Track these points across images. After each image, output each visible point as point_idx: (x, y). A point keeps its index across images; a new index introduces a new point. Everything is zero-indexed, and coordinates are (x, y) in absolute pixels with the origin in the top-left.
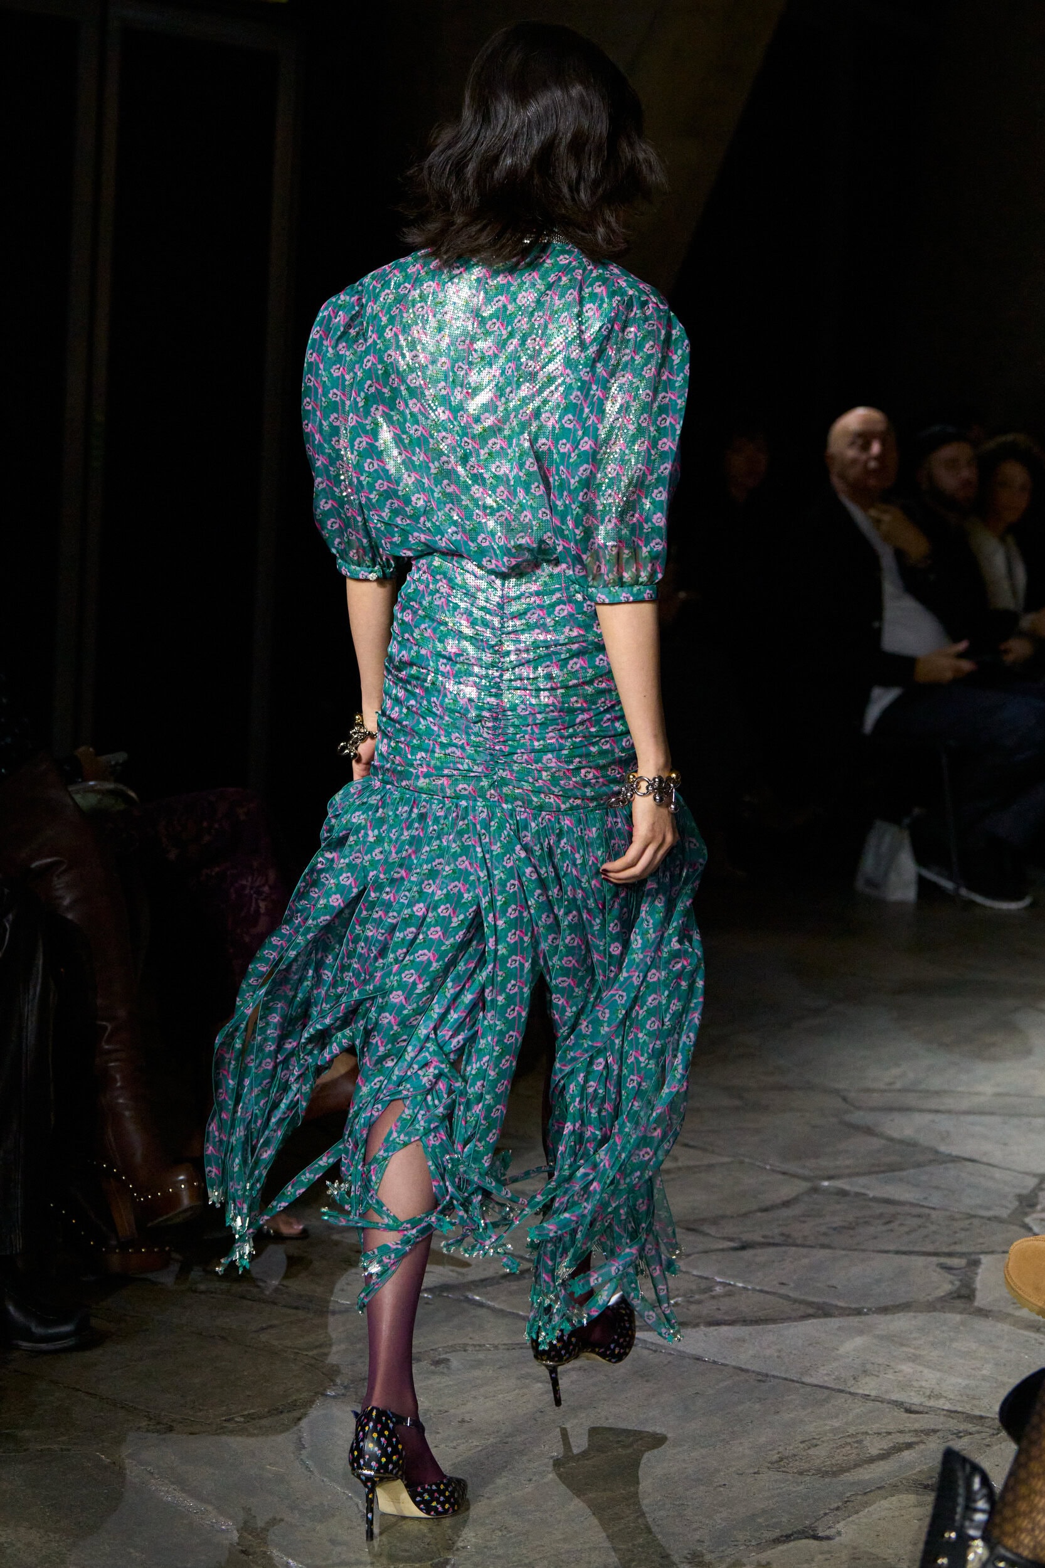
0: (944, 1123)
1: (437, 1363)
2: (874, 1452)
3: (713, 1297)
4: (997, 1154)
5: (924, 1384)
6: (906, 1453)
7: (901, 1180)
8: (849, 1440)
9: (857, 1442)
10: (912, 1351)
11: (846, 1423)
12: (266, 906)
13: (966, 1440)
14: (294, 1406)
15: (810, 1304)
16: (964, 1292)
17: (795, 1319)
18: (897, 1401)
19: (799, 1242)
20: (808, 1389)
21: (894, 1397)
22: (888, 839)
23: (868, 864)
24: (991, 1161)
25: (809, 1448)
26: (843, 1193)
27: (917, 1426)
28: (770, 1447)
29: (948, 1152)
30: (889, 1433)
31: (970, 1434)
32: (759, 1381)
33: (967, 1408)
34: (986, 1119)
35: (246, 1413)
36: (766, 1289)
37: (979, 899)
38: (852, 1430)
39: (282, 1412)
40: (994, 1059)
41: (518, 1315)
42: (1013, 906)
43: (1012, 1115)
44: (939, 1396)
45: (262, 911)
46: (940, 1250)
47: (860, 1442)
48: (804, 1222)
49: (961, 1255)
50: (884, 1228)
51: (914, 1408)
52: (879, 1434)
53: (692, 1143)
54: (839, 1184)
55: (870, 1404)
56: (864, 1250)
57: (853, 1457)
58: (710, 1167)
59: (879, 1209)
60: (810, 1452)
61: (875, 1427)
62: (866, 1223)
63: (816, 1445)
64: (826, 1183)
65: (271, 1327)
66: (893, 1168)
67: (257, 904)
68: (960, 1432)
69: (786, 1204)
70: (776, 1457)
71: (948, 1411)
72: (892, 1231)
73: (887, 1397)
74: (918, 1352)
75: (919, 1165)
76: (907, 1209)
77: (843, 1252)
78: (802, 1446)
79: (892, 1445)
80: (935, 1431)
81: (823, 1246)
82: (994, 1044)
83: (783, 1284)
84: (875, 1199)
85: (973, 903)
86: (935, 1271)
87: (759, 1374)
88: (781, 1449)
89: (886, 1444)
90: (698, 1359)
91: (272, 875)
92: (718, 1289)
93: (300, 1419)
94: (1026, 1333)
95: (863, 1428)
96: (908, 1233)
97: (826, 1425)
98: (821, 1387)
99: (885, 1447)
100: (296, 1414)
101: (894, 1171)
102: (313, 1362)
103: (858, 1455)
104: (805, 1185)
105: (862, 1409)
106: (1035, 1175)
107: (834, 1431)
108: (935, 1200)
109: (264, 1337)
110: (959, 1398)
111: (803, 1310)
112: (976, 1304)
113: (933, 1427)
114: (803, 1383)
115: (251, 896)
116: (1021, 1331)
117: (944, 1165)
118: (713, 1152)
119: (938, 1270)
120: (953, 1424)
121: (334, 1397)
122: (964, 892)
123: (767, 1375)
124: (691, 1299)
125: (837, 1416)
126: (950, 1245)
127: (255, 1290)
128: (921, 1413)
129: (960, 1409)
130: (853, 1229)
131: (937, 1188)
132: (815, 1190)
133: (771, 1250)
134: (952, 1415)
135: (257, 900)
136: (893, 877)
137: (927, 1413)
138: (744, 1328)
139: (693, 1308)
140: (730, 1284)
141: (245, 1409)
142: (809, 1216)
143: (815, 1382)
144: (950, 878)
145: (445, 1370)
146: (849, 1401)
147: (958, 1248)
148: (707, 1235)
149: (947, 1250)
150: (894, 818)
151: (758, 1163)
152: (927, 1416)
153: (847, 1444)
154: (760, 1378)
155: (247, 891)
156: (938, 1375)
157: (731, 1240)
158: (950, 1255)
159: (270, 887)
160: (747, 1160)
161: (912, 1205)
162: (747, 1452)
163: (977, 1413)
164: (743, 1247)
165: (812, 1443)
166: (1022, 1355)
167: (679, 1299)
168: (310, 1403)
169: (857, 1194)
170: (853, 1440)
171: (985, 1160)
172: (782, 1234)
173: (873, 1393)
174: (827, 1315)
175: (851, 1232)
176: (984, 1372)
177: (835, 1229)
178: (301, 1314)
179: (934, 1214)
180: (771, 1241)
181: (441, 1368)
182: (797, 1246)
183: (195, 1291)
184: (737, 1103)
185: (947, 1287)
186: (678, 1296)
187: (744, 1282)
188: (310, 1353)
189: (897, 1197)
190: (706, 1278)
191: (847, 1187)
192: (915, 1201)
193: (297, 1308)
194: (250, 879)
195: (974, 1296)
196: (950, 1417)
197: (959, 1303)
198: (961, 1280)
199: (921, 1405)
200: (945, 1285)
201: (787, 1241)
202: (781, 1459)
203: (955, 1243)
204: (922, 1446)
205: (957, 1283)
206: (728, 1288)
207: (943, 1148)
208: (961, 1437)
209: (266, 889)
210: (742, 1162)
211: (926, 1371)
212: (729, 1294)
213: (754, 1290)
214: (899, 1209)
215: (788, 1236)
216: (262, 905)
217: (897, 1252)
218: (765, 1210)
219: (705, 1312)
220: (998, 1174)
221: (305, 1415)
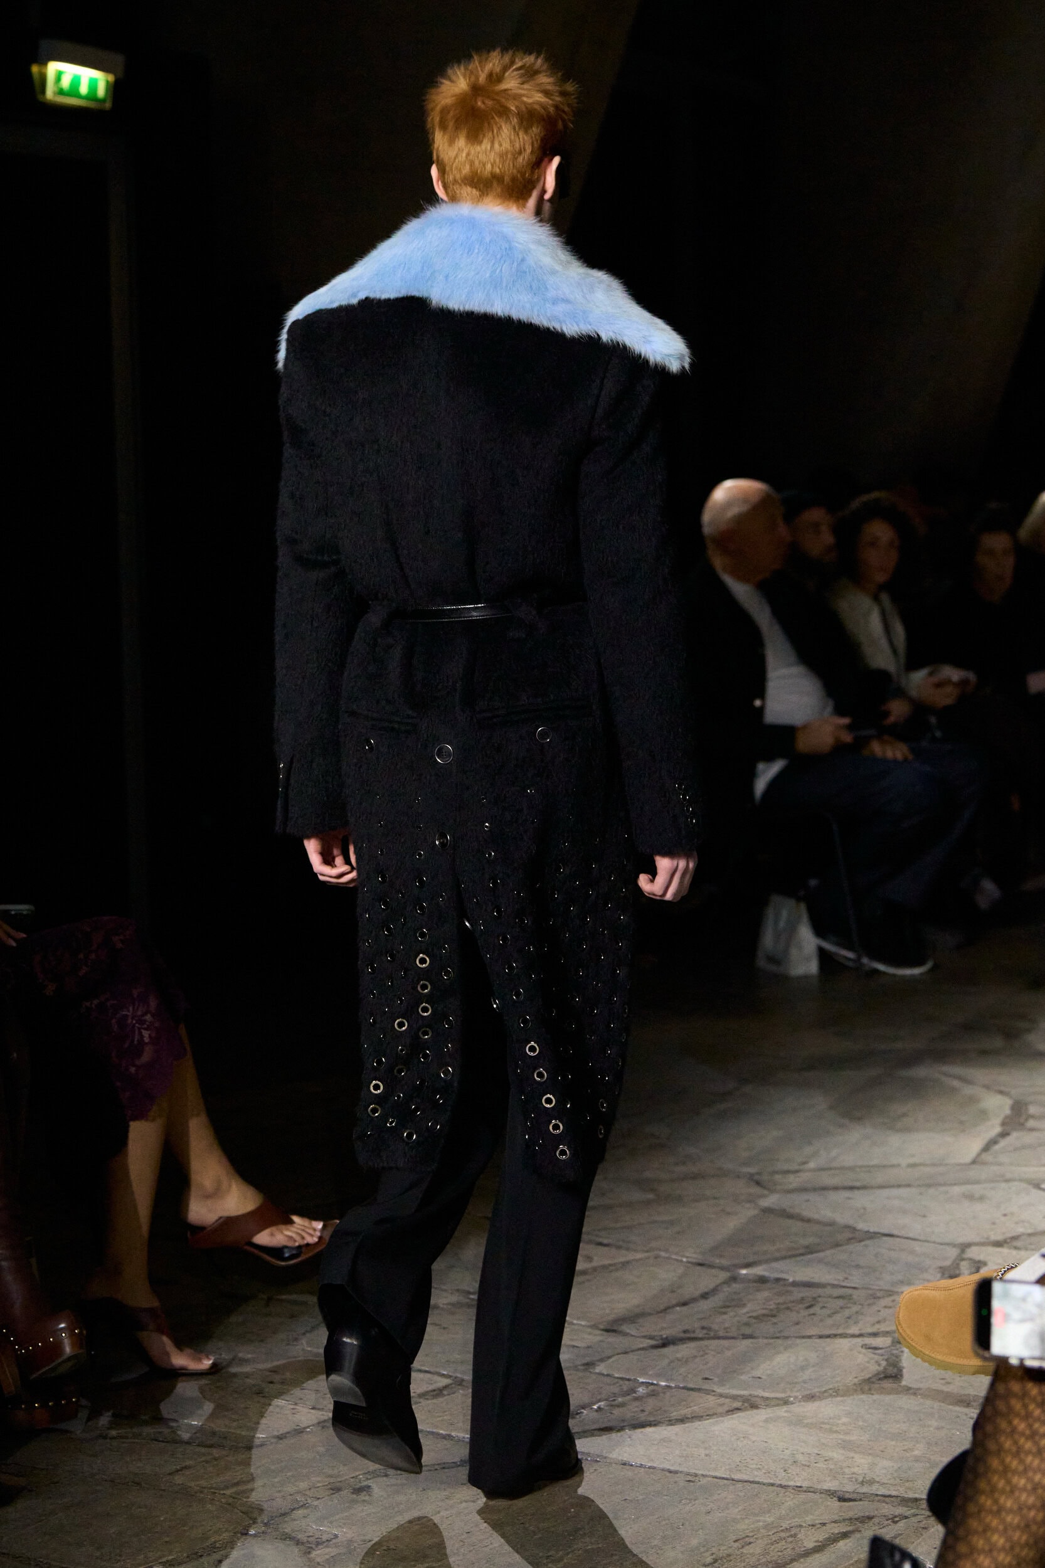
0: (861, 1200)
1: (358, 1491)
2: (810, 1545)
3: (636, 1399)
4: (916, 1228)
5: (856, 1470)
6: (841, 1543)
7: (820, 1261)
8: (783, 1535)
9: (791, 1536)
10: (841, 1437)
11: (780, 1518)
12: (150, 1036)
13: (902, 1524)
14: (213, 1548)
15: (735, 1398)
16: (892, 1371)
17: (721, 1415)
18: (829, 1491)
19: (721, 1334)
20: (739, 1485)
21: (826, 1486)
22: (784, 914)
23: (768, 940)
24: (911, 1235)
25: (743, 1547)
26: (762, 1280)
27: (850, 1514)
28: (702, 1550)
29: (866, 1229)
30: (824, 1524)
31: (906, 1517)
32: (689, 1481)
33: (900, 1491)
34: (902, 1192)
35: (164, 1560)
36: (691, 1385)
37: (881, 967)
38: (785, 1524)
39: (201, 1556)
40: (907, 1130)
41: (438, 1434)
42: (916, 971)
43: (929, 1186)
44: (871, 1482)
45: (146, 1040)
46: (863, 1332)
47: (795, 1536)
48: (725, 1313)
49: (886, 1334)
50: (806, 1313)
51: (847, 1496)
52: (813, 1525)
53: (605, 1241)
54: (759, 1271)
55: (803, 1496)
56: (787, 1338)
57: (789, 1551)
58: (625, 1264)
59: (798, 1294)
60: (744, 1551)
61: (809, 1519)
62: (788, 1308)
63: (750, 1543)
64: (744, 1272)
65: (186, 1468)
66: (810, 1250)
67: (140, 1034)
68: (896, 1517)
69: (705, 1296)
70: (709, 1560)
71: (882, 1496)
72: (814, 1314)
73: (819, 1487)
74: (847, 1438)
75: (837, 1245)
76: (829, 1291)
77: (766, 1341)
78: (736, 1545)
79: (827, 1536)
80: (870, 1518)
81: (746, 1337)
82: (904, 1115)
83: (706, 1379)
84: (795, 1284)
85: (876, 971)
86: (860, 1353)
87: (688, 1474)
88: (714, 1550)
89: (821, 1535)
90: (624, 1464)
91: (153, 1004)
92: (641, 1390)
93: (220, 1562)
94: (957, 1408)
95: (797, 1521)
96: (830, 1316)
97: (759, 1521)
98: (751, 1482)
99: (821, 1539)
100: (216, 1556)
101: (812, 1253)
102: (231, 1500)
103: (793, 1549)
104: (723, 1275)
105: (794, 1501)
106: (954, 1246)
107: (767, 1527)
108: (856, 1279)
109: (178, 1479)
110: (892, 1481)
111: (730, 1404)
112: (904, 1383)
113: (867, 1514)
114: (733, 1480)
115: (134, 1025)
116: (951, 1407)
117: (863, 1243)
118: (628, 1249)
119: (864, 1351)
120: (887, 1509)
121: (255, 1536)
122: (865, 960)
123: (696, 1475)
124: (613, 1403)
125: (769, 1511)
126: (874, 1324)
127: (166, 1431)
128: (854, 1500)
129: (894, 1493)
130: (774, 1316)
131: (858, 1266)
132: (734, 1279)
133: (692, 1345)
134: (887, 1499)
135: (139, 1029)
136: (794, 952)
137: (861, 1500)
138: (670, 1428)
139: (616, 1411)
140: (652, 1384)
141: (164, 1556)
142: (728, 1307)
143: (746, 1478)
144: (850, 948)
145: (367, 1498)
146: (781, 1495)
147: (883, 1327)
148: (626, 1334)
149: (870, 1330)
150: (790, 891)
151: (674, 1257)
152: (861, 1503)
153: (781, 1539)
154: (690, 1478)
155: (129, 1021)
156: (870, 1459)
157: (651, 1338)
158: (875, 1335)
159: (153, 1015)
160: (663, 1254)
161: (834, 1286)
162: (680, 1556)
163: (911, 1495)
164: (664, 1345)
165: (744, 1541)
166: (953, 1431)
167: (602, 1404)
168: (231, 1544)
169: (778, 1280)
170: (788, 1534)
171: (903, 1233)
172: (703, 1328)
173: (805, 1484)
174: (754, 1406)
175: (774, 1320)
176: (916, 1453)
177: (755, 1318)
178: (215, 1452)
179: (855, 1293)
180: (692, 1335)
181: (363, 1496)
182: (719, 1338)
183: (105, 1438)
184: (651, 1196)
185: (874, 1368)
186: (600, 1401)
187: (667, 1380)
188: (228, 1492)
189: (816, 1280)
190: (629, 1380)
191: (766, 1274)
192: (836, 1283)
193: (211, 1446)
194: (131, 1009)
195: (902, 1376)
196: (884, 1502)
197: (887, 1384)
198: (886, 1360)
199: (854, 1492)
200: (871, 1364)
201: (711, 1335)
202: (715, 1561)
203: (878, 1322)
204: (858, 1535)
205: (884, 1363)
206: (651, 1388)
207: (861, 1226)
208: (896, 1522)
209: (148, 1017)
210: (657, 1257)
211: (857, 1456)
212: (653, 1394)
213: (677, 1387)
214: (820, 1291)
215: (709, 1329)
216: (146, 1034)
217: (821, 1337)
218: (684, 1304)
219: (629, 1415)
220: (917, 1247)
221: (227, 1557)
